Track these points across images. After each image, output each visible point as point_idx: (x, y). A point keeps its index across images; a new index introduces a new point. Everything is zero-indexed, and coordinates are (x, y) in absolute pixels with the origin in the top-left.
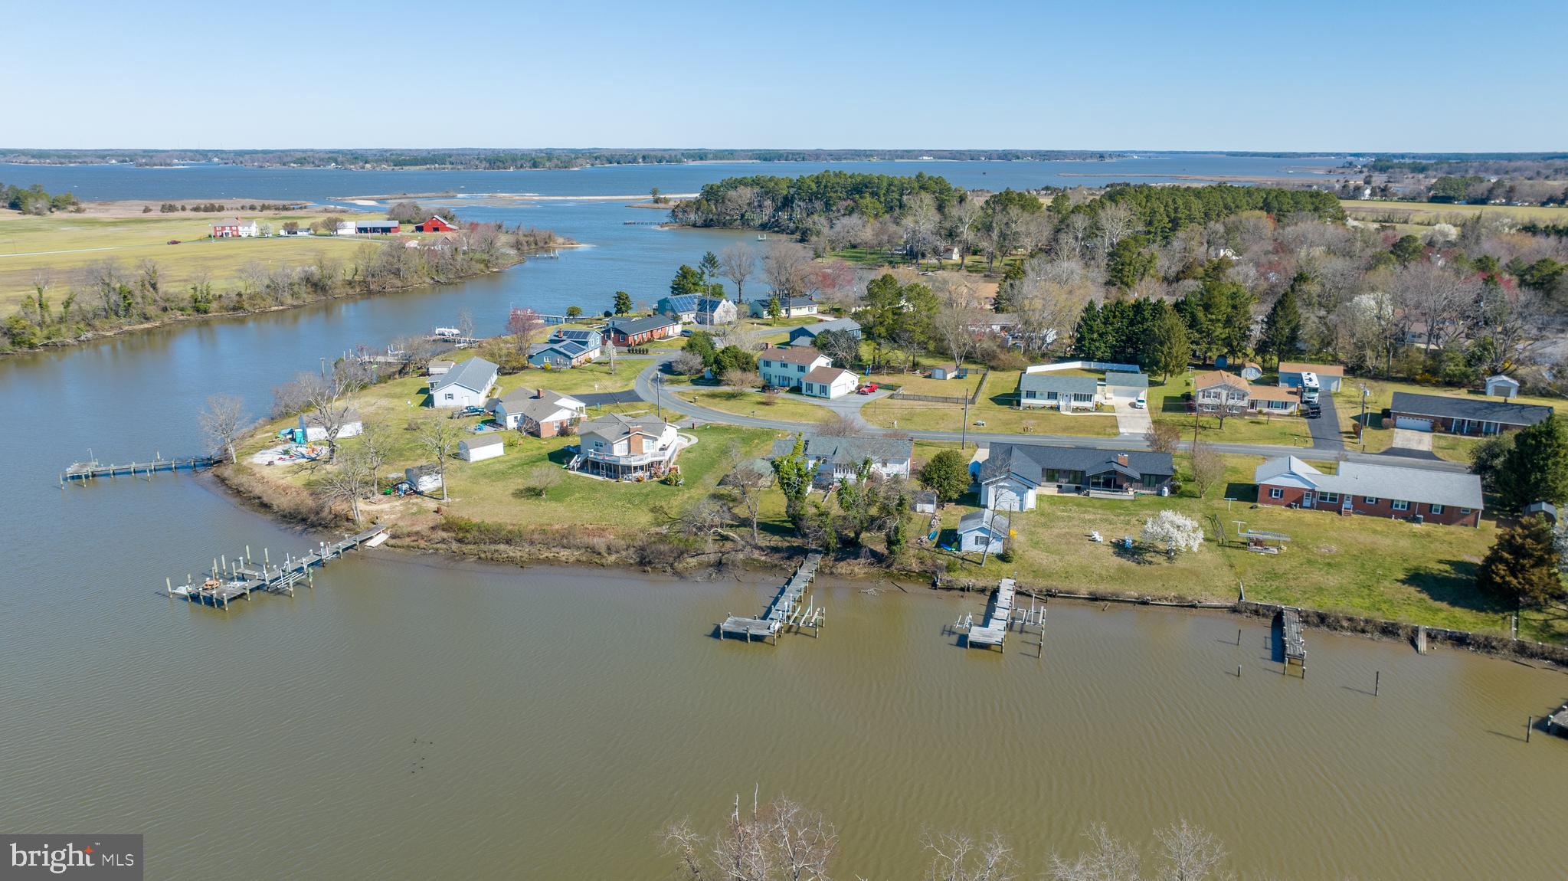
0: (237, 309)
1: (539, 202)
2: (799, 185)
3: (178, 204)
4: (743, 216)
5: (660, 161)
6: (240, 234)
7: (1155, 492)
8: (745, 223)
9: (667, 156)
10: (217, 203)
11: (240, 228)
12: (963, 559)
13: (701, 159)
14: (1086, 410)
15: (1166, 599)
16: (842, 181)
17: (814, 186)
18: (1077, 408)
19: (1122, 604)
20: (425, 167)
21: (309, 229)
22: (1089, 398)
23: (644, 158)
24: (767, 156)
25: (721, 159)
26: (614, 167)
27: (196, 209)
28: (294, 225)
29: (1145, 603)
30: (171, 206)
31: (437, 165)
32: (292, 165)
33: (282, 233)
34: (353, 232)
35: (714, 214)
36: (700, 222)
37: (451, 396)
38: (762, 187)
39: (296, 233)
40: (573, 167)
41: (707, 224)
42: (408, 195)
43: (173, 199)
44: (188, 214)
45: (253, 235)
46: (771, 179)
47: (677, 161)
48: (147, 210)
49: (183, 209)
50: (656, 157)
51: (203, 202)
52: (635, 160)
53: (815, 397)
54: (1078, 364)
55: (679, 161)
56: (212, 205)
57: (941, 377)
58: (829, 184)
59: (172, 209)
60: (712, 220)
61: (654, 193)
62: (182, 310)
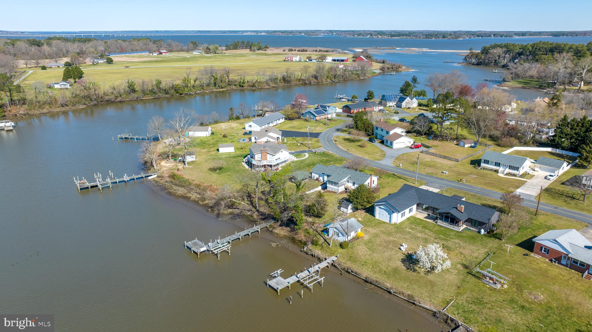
0: (254, 87)
1: (419, 52)
2: (524, 48)
3: (294, 49)
4: (496, 61)
5: (502, 36)
6: (293, 60)
7: (477, 230)
8: (496, 63)
9: (505, 34)
10: (305, 48)
11: (293, 58)
12: (325, 240)
13: (523, 35)
14: (514, 175)
15: (403, 294)
16: (546, 46)
17: (531, 48)
18: (509, 173)
19: (379, 289)
20: (400, 37)
21: (316, 59)
22: (517, 169)
23: (494, 35)
24: (556, 34)
25: (533, 36)
26: (480, 39)
27: (299, 51)
28: (310, 57)
29: (390, 293)
30: (291, 49)
31: (405, 37)
32: (356, 36)
33: (307, 60)
34: (331, 61)
35: (482, 60)
36: (476, 63)
37: (250, 126)
38: (507, 48)
39: (312, 60)
40: (460, 38)
41: (478, 64)
42: (378, 48)
43: (293, 47)
44: (296, 52)
45: (297, 60)
46: (513, 45)
47: (510, 37)
48: (284, 51)
49: (295, 50)
50: (500, 34)
51: (301, 49)
52: (490, 36)
53: (388, 146)
54: (549, 149)
55: (511, 36)
56: (304, 49)
57: (463, 146)
58: (538, 48)
59: (291, 50)
60: (481, 62)
61: (471, 49)
62: (235, 85)
